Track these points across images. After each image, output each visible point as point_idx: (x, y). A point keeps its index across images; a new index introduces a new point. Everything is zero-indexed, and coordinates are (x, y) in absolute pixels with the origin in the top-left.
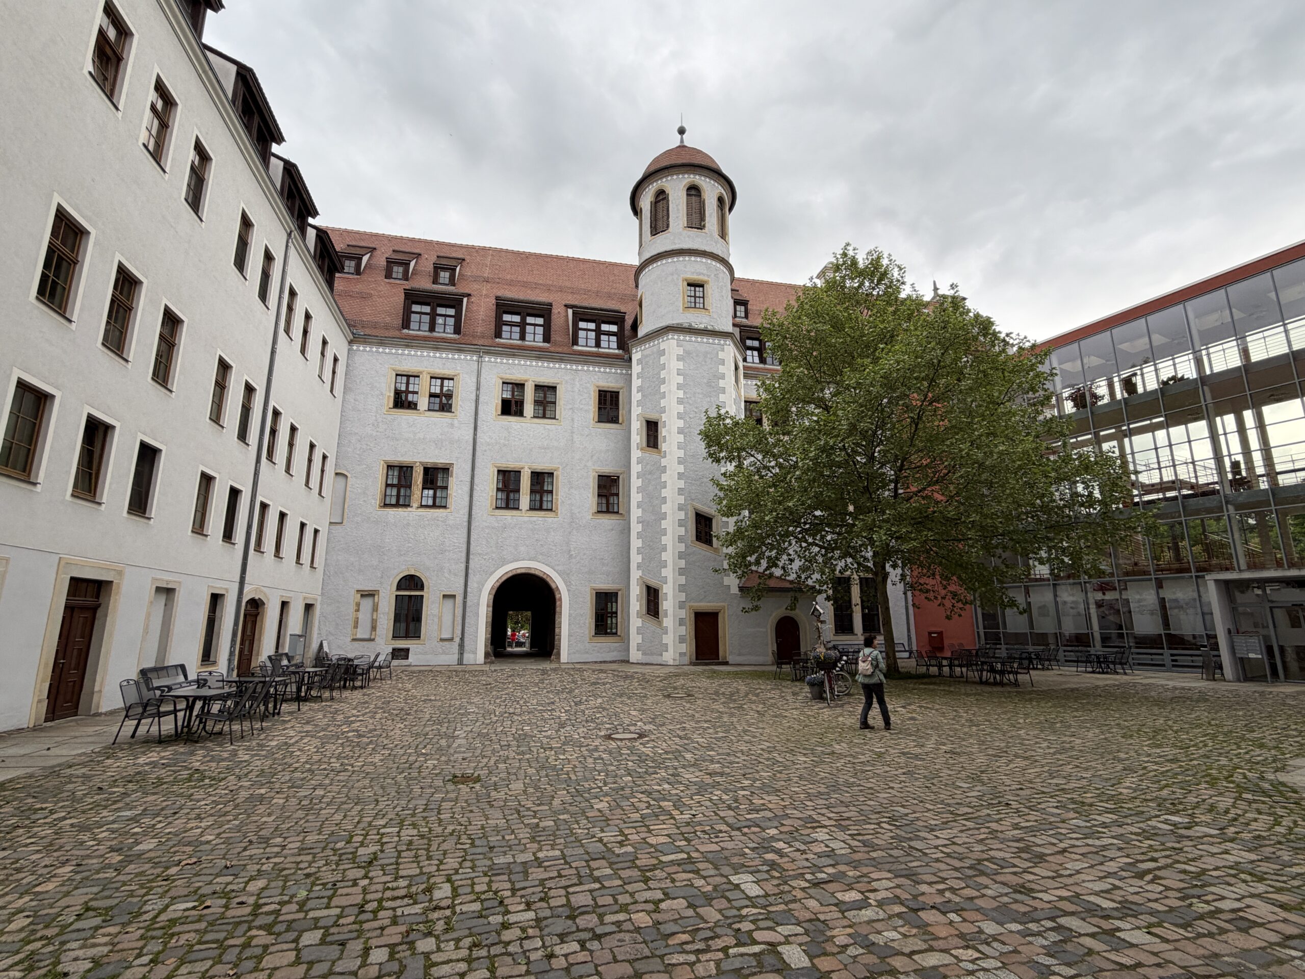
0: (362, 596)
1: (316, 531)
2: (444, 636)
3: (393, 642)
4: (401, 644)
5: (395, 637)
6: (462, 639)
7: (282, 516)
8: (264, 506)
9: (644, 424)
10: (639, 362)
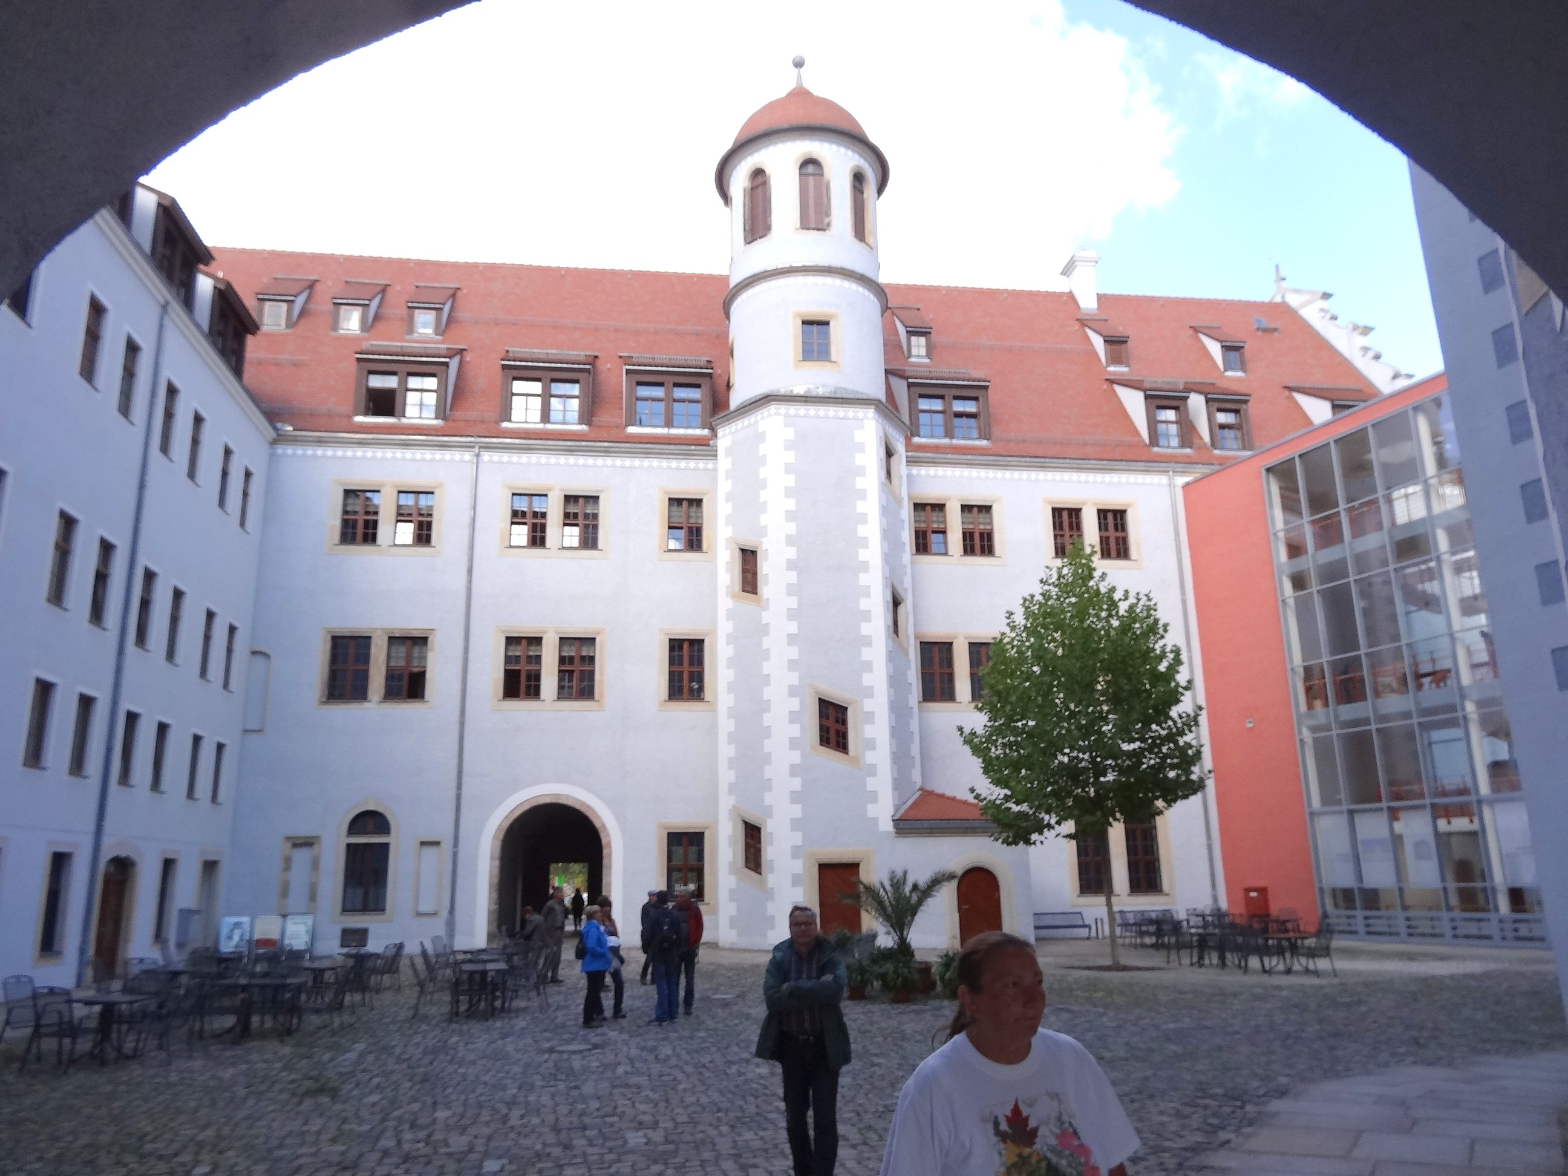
0: (295, 845)
1: (220, 747)
2: (424, 907)
3: (343, 918)
4: (357, 921)
5: (345, 910)
6: (452, 912)
7: (162, 729)
8: (132, 718)
9: (738, 554)
10: (729, 452)
